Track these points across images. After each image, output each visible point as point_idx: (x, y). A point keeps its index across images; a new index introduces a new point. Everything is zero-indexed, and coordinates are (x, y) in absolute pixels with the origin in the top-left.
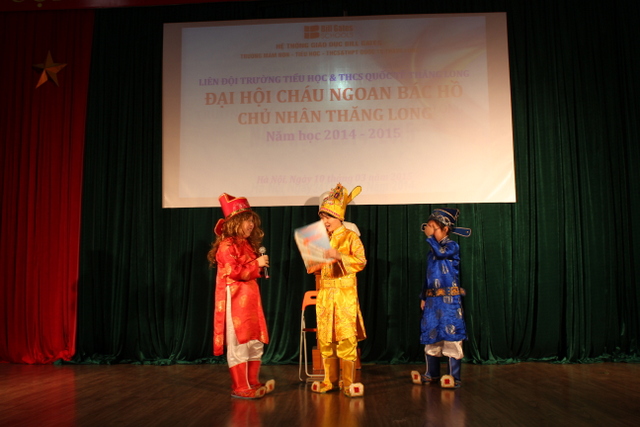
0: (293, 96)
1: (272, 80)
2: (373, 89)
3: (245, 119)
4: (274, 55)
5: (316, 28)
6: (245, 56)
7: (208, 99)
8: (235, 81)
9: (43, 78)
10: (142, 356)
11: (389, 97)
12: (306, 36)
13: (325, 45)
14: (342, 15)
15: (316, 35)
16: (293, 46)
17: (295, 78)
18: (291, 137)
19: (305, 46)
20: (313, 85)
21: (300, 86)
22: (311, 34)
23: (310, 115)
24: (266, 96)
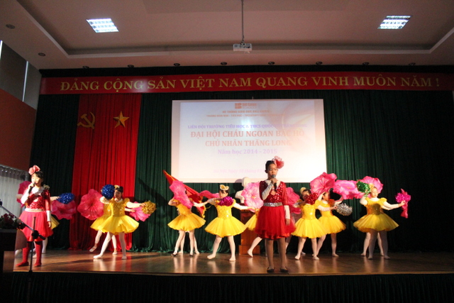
0: (230, 134)
1: (220, 127)
2: (265, 132)
3: (209, 144)
4: (221, 116)
5: (240, 104)
6: (209, 116)
7: (192, 134)
8: (204, 127)
9: (119, 124)
10: (161, 249)
11: (272, 135)
12: (236, 108)
13: (244, 112)
14: (251, 99)
15: (240, 107)
16: (230, 112)
17: (231, 126)
18: (229, 152)
19: (236, 112)
20: (239, 129)
21: (233, 130)
22: (238, 107)
23: (237, 143)
24: (218, 134)
